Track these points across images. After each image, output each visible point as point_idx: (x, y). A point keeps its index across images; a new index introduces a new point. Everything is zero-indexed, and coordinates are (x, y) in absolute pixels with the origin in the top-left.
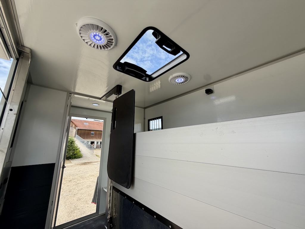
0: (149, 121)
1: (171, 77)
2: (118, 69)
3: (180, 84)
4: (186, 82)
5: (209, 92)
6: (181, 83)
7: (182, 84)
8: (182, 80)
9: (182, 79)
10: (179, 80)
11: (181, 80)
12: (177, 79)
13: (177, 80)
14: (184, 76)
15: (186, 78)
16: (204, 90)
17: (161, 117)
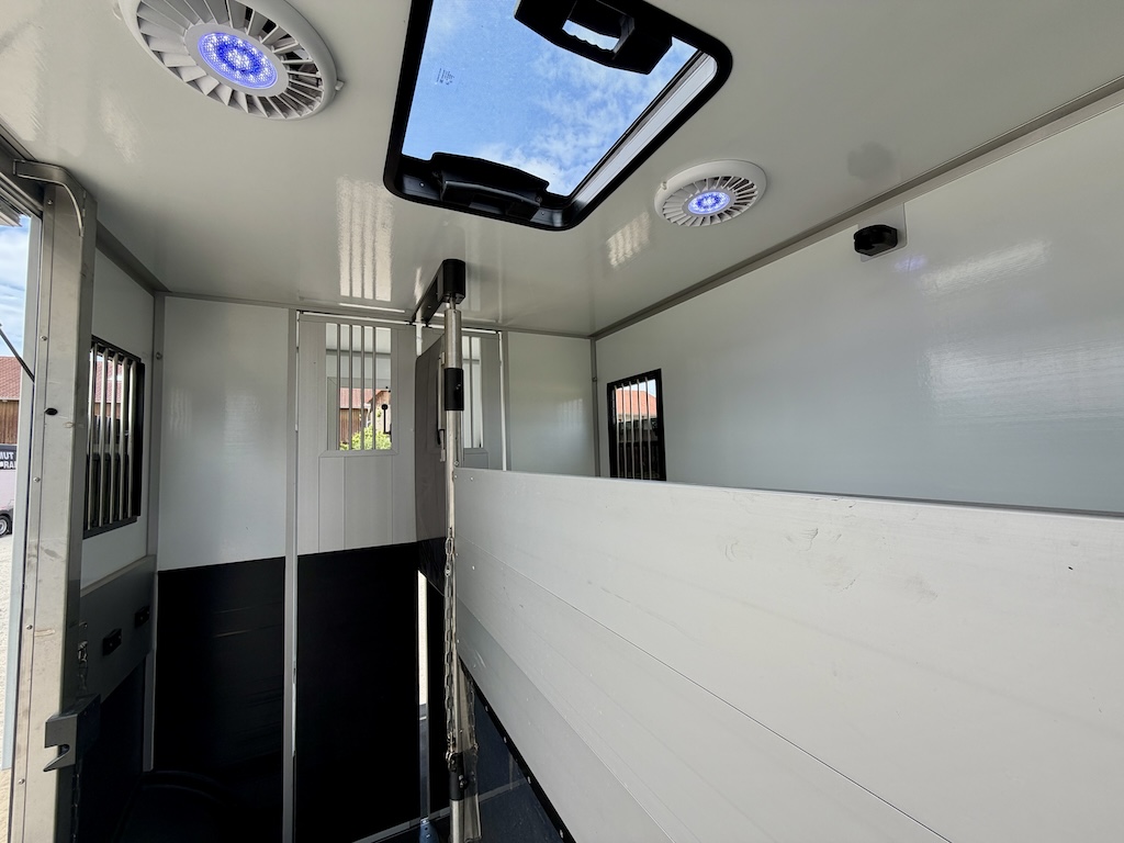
0: (611, 387)
1: (661, 194)
2: (408, 192)
3: (718, 221)
4: (745, 208)
5: (876, 240)
6: (720, 215)
7: (727, 217)
8: (726, 198)
9: (721, 195)
10: (705, 203)
11: (717, 200)
12: (695, 201)
13: (694, 204)
14: (727, 178)
15: (740, 186)
16: (846, 236)
17: (656, 375)
